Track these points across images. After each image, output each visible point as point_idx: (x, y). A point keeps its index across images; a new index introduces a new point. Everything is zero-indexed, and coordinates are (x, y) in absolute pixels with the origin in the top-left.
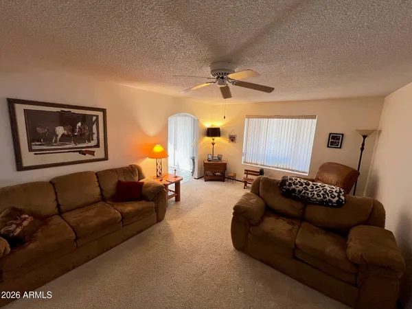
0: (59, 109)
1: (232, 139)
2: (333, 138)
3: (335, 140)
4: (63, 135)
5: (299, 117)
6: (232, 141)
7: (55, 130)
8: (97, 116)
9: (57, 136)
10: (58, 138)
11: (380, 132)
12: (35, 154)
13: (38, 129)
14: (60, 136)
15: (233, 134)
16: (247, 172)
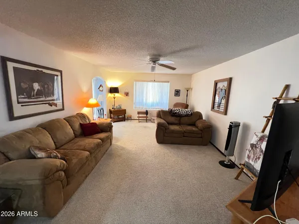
0: (35, 69)
1: (127, 94)
2: (177, 92)
3: (177, 93)
4: (38, 90)
5: (162, 82)
6: (127, 95)
7: (32, 85)
8: (57, 76)
9: (34, 90)
10: (35, 92)
11: (192, 89)
12: (22, 106)
13: (22, 84)
14: (36, 91)
15: (127, 91)
16: (139, 113)
